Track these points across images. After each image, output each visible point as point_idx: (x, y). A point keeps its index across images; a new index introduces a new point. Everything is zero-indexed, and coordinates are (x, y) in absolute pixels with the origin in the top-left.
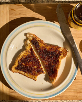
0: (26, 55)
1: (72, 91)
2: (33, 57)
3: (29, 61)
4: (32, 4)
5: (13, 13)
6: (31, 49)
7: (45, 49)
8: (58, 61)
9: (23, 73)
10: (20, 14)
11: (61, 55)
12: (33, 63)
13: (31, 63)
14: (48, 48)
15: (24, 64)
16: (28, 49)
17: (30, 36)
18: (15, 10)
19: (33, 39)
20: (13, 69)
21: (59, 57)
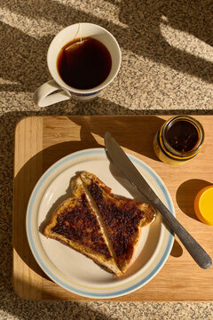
0: (73, 206)
1: (164, 283)
2: (85, 211)
3: (78, 219)
4: (86, 117)
5: (49, 134)
6: (83, 197)
7: (113, 205)
8: (137, 230)
9: (65, 239)
10: (63, 135)
11: (141, 218)
12: (84, 222)
13: (80, 222)
14: (118, 204)
15: (67, 224)
16: (77, 195)
17: (87, 178)
18: (53, 128)
19: (92, 184)
20: (47, 231)
21: (138, 222)
